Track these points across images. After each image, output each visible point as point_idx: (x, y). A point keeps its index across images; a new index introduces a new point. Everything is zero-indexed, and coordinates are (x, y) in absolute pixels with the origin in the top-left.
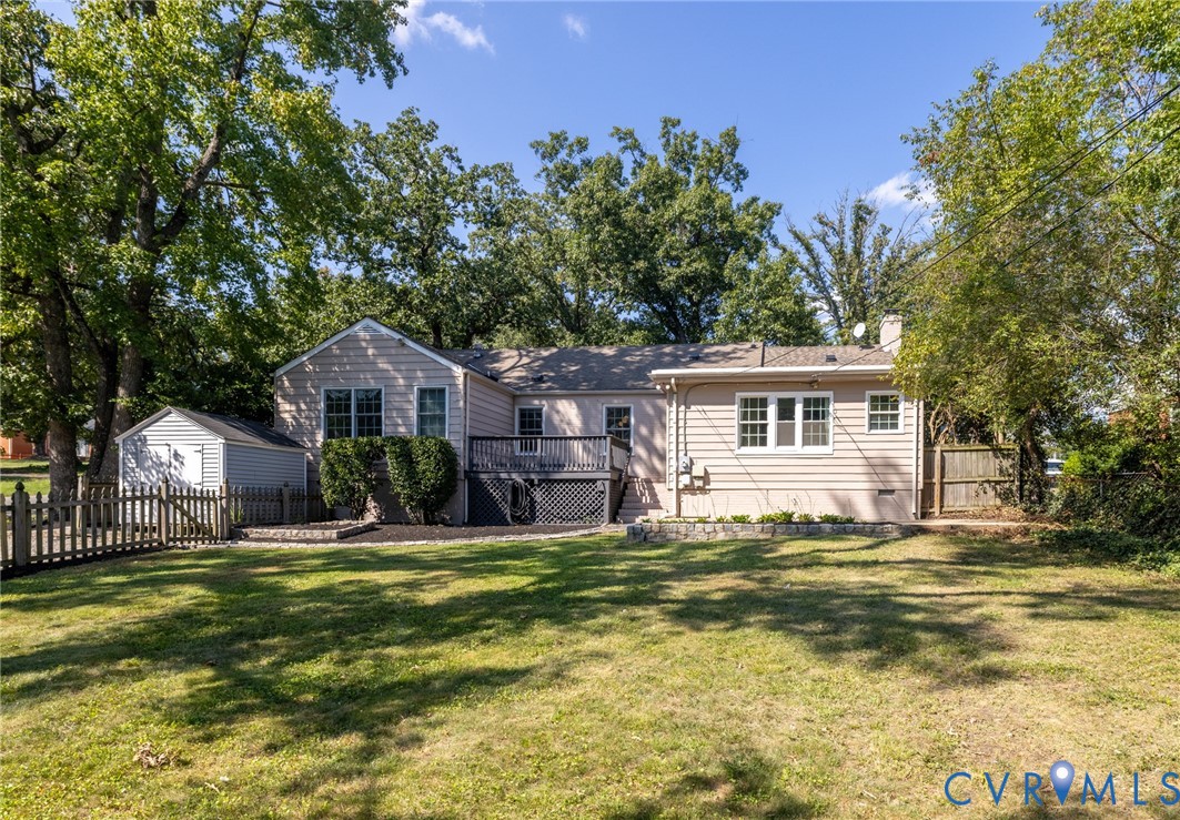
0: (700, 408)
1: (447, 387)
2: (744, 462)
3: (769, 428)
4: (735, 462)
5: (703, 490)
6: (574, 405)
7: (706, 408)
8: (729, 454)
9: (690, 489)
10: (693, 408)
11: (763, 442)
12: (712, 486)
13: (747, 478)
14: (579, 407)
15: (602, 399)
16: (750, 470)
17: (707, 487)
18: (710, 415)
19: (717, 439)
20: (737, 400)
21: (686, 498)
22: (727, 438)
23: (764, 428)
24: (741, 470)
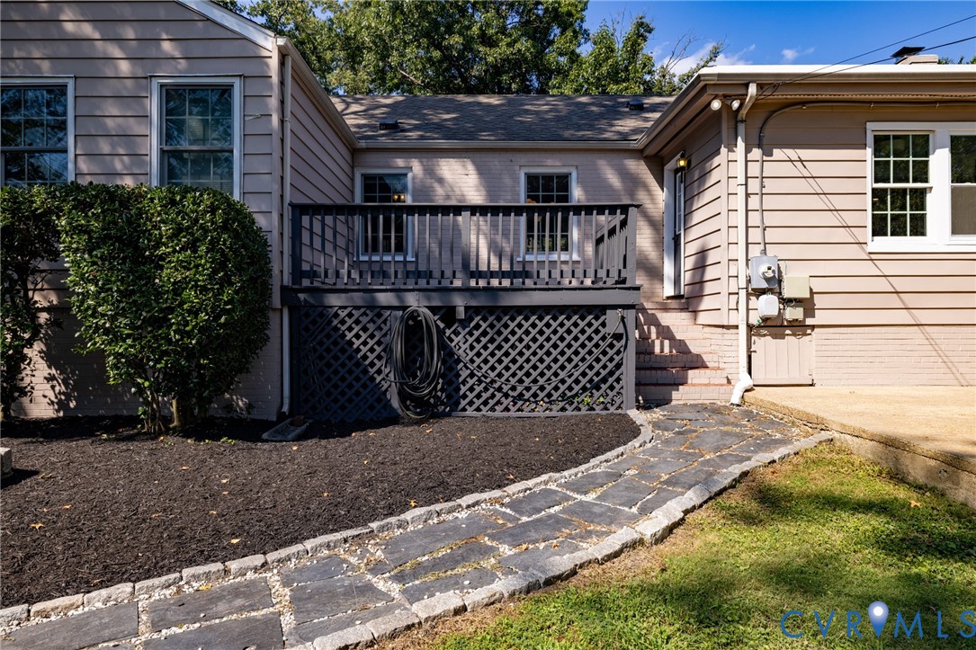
0: (792, 153)
1: (237, 83)
2: (888, 268)
3: (929, 198)
4: (868, 268)
5: (799, 328)
6: (471, 167)
7: (805, 154)
8: (854, 251)
9: (772, 327)
10: (778, 153)
11: (919, 228)
12: (821, 317)
13: (894, 301)
14: (481, 171)
15: (522, 159)
16: (900, 284)
17: (809, 321)
18: (815, 169)
19: (830, 219)
20: (870, 140)
21: (764, 344)
22: (850, 219)
23: (919, 197)
24: (882, 285)
